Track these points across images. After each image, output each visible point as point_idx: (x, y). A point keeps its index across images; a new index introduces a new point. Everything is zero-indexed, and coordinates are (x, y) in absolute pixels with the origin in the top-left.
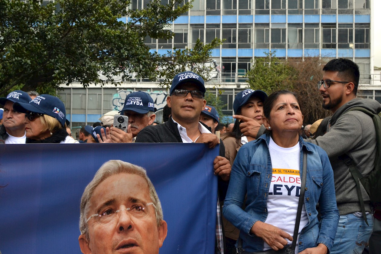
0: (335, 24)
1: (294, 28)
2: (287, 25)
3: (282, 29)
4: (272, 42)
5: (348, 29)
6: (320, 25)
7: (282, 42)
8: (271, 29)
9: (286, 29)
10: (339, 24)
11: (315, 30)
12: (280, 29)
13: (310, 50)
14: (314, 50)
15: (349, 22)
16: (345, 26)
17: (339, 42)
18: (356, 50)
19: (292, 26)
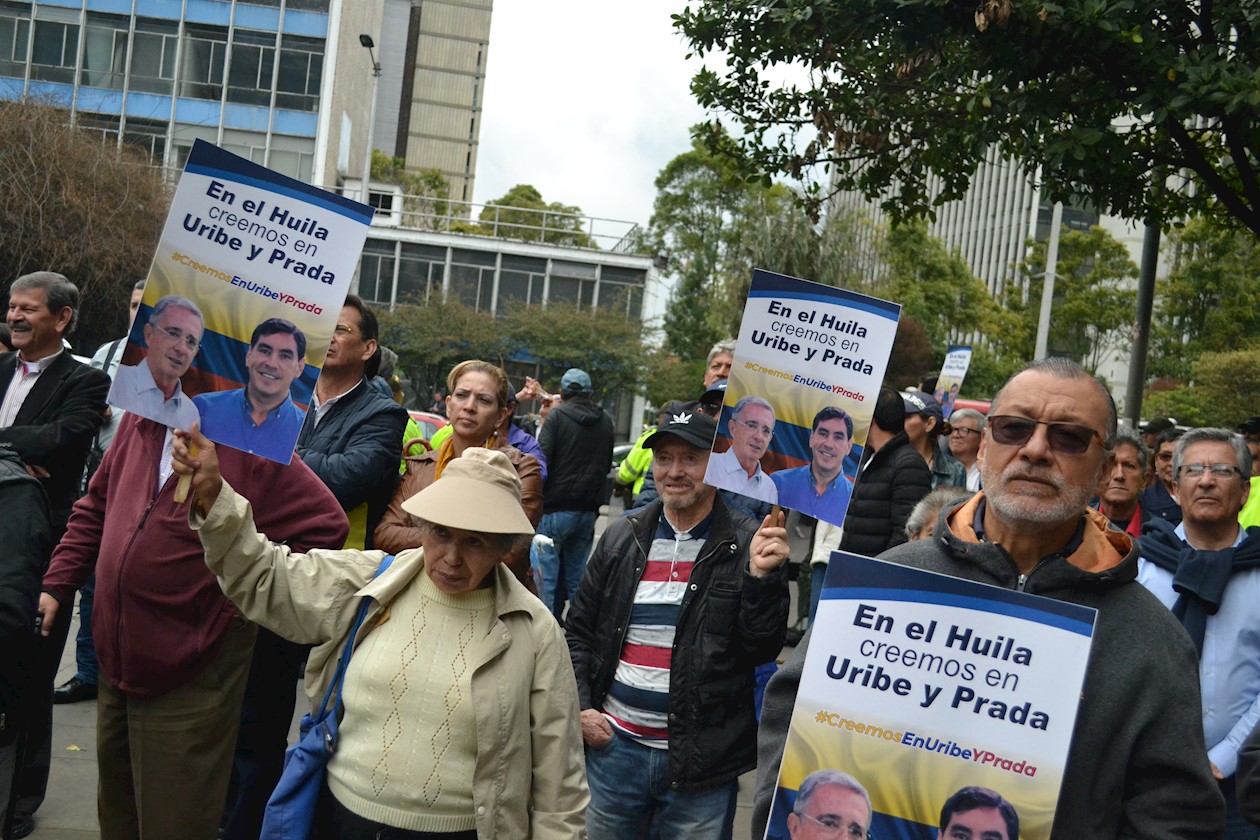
0: (225, 29)
1: (103, 28)
2: (82, 16)
3: (68, 25)
4: (34, 59)
5: (262, 47)
6: (181, 26)
7: (65, 65)
8: (36, 22)
9: (79, 26)
10: (236, 32)
11: (164, 39)
12: (63, 25)
13: (145, 97)
14: (157, 99)
15: (265, 28)
16: (255, 38)
17: (230, 82)
18: (278, 112)
19: (101, 22)
